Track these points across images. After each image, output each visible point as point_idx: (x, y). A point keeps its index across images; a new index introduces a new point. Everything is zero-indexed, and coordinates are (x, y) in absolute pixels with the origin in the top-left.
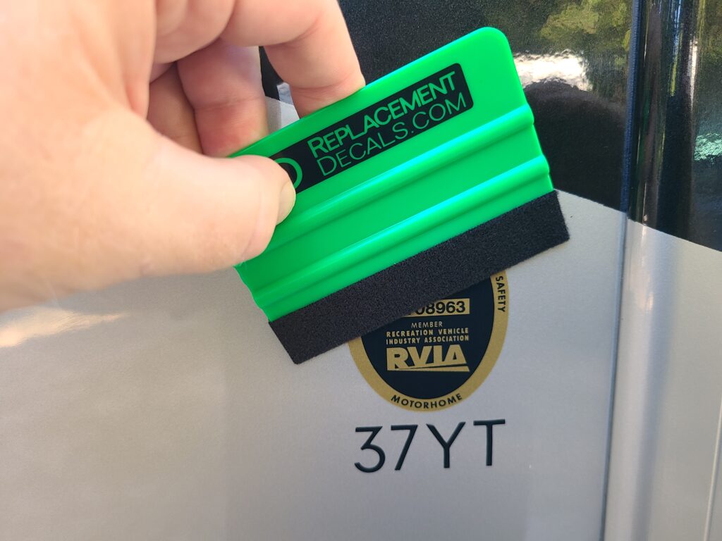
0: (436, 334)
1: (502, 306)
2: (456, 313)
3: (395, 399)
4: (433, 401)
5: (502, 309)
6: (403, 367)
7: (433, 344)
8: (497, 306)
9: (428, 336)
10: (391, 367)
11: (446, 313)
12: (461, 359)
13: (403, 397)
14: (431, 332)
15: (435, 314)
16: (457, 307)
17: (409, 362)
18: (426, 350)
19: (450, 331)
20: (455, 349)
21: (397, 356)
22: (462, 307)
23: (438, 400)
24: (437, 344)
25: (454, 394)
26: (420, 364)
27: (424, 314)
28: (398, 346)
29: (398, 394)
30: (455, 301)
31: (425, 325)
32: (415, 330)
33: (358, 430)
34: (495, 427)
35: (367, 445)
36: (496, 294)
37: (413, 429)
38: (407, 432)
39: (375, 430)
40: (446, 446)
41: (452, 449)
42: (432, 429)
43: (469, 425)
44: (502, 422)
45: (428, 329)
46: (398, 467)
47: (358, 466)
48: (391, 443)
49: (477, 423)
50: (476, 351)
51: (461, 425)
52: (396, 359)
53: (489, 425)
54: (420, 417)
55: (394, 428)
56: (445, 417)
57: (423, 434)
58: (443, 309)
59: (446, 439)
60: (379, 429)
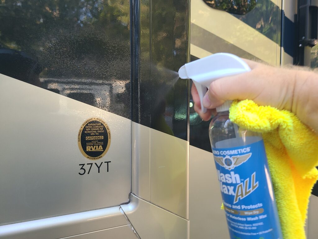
0: (97, 143)
2: (101, 139)
3: (88, 157)
4: (96, 158)
6: (90, 150)
7: (96, 145)
8: (109, 137)
9: (95, 143)
10: (87, 150)
11: (99, 139)
12: (102, 149)
13: (90, 157)
15: (97, 139)
17: (91, 149)
18: (95, 147)
19: (100, 143)
20: (101, 146)
21: (89, 148)
23: (97, 157)
24: (97, 145)
25: (100, 156)
26: (93, 150)
27: (94, 139)
28: (89, 146)
29: (89, 156)
30: (101, 136)
31: (95, 141)
32: (93, 142)
33: (80, 165)
35: (82, 168)
37: (92, 164)
38: (91, 165)
39: (83, 165)
40: (99, 168)
41: (100, 168)
42: (96, 164)
43: (104, 163)
44: (110, 162)
46: (88, 173)
47: (79, 173)
48: (87, 167)
49: (105, 162)
50: (105, 147)
51: (102, 163)
52: (88, 149)
53: (108, 162)
54: (93, 161)
55: (88, 164)
56: (98, 161)
57: (94, 165)
59: (99, 166)
60: (84, 164)
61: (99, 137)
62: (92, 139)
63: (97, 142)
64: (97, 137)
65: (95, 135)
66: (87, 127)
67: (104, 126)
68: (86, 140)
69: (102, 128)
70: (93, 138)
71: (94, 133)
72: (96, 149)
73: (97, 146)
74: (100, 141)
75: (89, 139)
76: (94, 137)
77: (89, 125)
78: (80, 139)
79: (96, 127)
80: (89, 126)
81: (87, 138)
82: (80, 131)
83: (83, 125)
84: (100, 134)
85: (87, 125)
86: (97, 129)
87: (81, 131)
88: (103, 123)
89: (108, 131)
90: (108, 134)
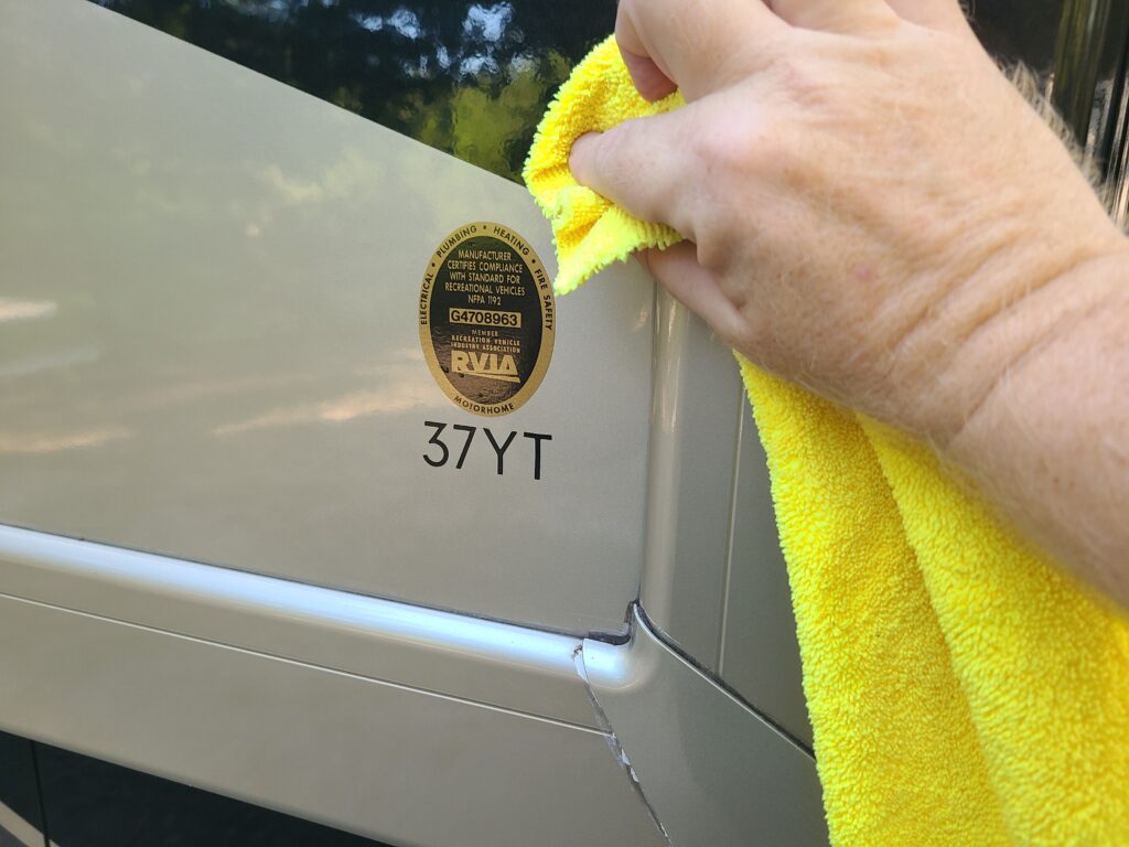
0: (492, 343)
1: (549, 324)
2: (509, 325)
3: (458, 399)
4: (490, 406)
5: (549, 327)
6: (465, 370)
7: (490, 352)
8: (545, 323)
9: (486, 343)
10: (454, 369)
11: (501, 324)
12: (514, 371)
14: (488, 341)
15: (492, 324)
16: (510, 320)
17: (470, 366)
18: (484, 357)
19: (504, 342)
20: (508, 359)
21: (460, 359)
22: (515, 320)
23: (493, 406)
24: (493, 352)
25: (507, 403)
26: (479, 369)
27: (483, 323)
28: (460, 349)
29: (460, 395)
30: (509, 314)
31: (484, 333)
32: (475, 336)
33: (427, 424)
34: (542, 441)
35: (434, 440)
36: (544, 312)
37: (472, 430)
38: (468, 433)
39: (441, 426)
40: (501, 452)
41: (505, 456)
42: (488, 431)
43: (519, 437)
44: (549, 437)
45: (486, 337)
46: (459, 466)
47: (426, 457)
48: (454, 440)
49: (526, 435)
50: (526, 365)
51: (513, 434)
52: (459, 362)
53: (538, 438)
54: (479, 421)
55: (456, 427)
56: (501, 425)
57: (480, 435)
58: (499, 320)
59: (500, 446)
60: (444, 425)
61: (501, 313)
62: (474, 322)
63: (492, 339)
64: (492, 313)
65: (487, 306)
66: (456, 264)
67: (525, 267)
68: (451, 320)
69: (516, 274)
70: (479, 318)
71: (480, 294)
72: (487, 366)
73: (494, 358)
74: (506, 333)
75: (462, 321)
76: (484, 312)
77: (461, 254)
78: (428, 313)
79: (492, 267)
80: (462, 259)
81: (456, 314)
82: (428, 280)
83: (439, 253)
84: (509, 303)
85: (453, 255)
86: (496, 278)
87: (432, 282)
88: (520, 252)
89: (542, 293)
90: (543, 305)
